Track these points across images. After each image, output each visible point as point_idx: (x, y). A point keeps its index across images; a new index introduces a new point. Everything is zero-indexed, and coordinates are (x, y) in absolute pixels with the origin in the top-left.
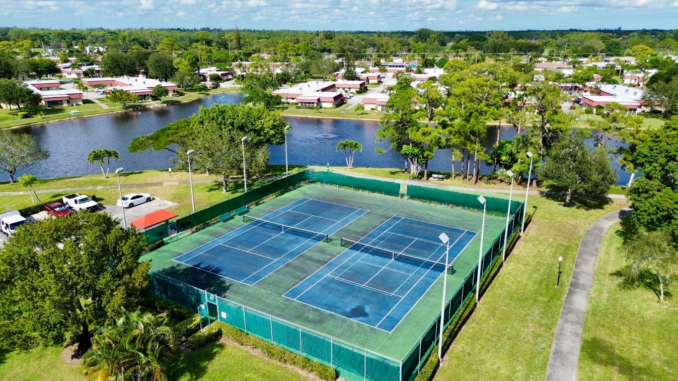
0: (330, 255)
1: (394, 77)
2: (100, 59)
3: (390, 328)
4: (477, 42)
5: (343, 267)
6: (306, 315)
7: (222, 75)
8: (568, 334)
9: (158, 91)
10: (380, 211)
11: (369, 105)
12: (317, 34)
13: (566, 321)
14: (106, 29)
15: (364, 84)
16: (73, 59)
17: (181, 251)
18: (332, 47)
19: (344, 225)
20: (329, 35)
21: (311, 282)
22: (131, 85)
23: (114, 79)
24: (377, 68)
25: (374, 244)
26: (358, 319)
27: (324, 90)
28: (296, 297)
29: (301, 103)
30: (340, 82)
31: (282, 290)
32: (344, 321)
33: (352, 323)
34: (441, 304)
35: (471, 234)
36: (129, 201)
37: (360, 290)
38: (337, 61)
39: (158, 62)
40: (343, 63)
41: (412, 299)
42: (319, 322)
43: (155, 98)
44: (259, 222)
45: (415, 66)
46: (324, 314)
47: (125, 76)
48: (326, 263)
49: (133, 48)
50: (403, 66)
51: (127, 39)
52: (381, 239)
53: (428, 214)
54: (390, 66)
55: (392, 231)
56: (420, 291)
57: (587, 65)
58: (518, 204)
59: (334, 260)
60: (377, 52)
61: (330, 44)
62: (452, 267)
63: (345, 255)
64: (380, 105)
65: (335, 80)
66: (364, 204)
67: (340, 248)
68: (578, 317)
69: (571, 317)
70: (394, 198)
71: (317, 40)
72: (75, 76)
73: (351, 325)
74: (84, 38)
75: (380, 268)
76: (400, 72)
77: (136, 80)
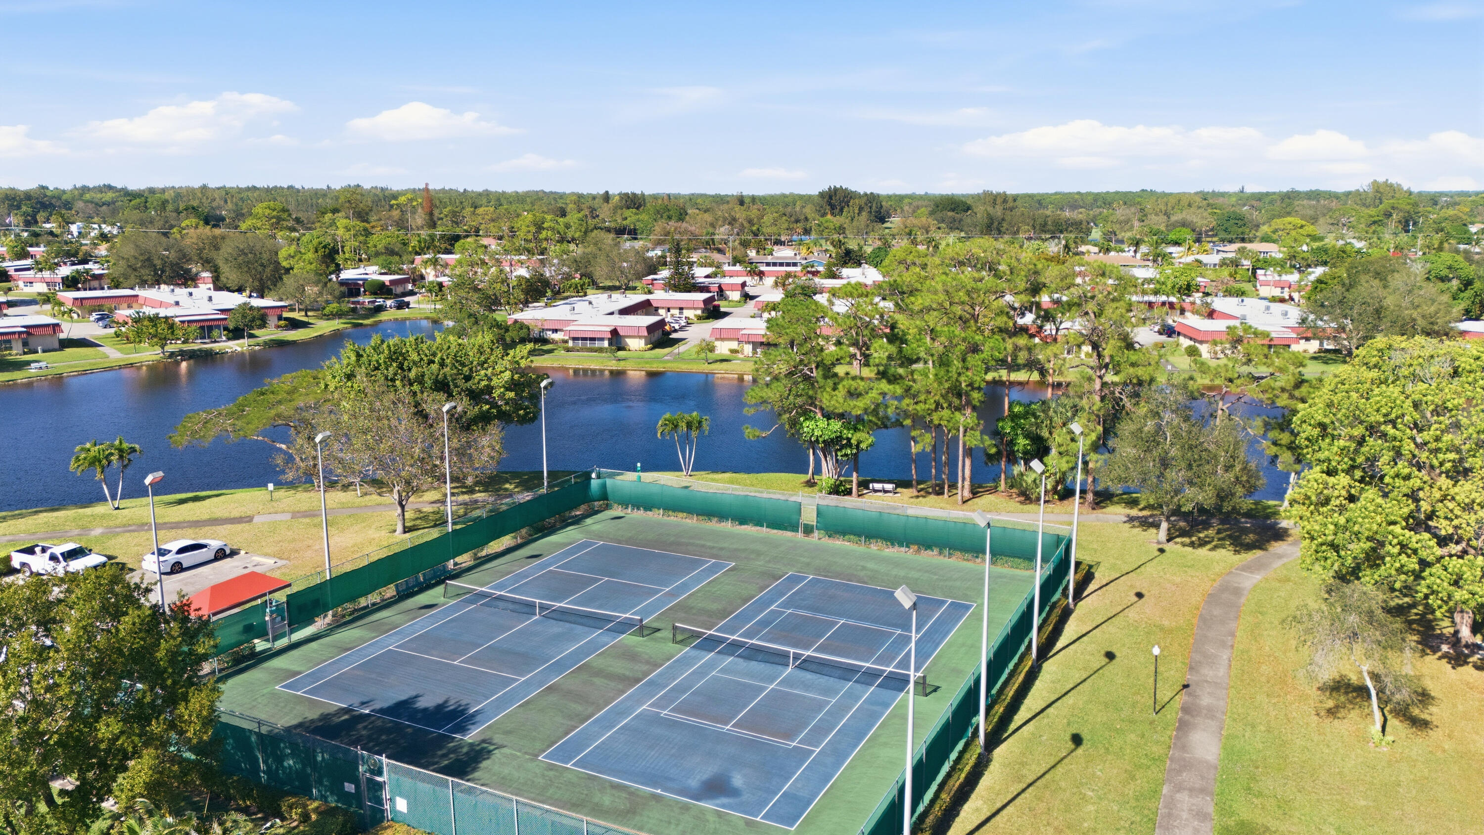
0: (648, 662)
1: (776, 284)
2: (102, 250)
3: (791, 821)
4: (950, 214)
5: (680, 689)
6: (596, 800)
7: (392, 282)
8: (1185, 815)
9: (244, 317)
10: (760, 564)
11: (726, 343)
12: (607, 197)
13: (1179, 788)
14: (119, 186)
15: (712, 299)
16: (39, 251)
17: (296, 668)
18: (639, 225)
19: (679, 596)
20: (633, 202)
21: (606, 723)
22: (177, 303)
23: (137, 291)
24: (738, 268)
25: (749, 634)
26: (718, 801)
27: (624, 312)
28: (571, 759)
29: (574, 339)
30: (659, 296)
31: (538, 745)
32: (686, 808)
33: (702, 811)
34: (905, 760)
35: (958, 609)
36: (171, 558)
37: (721, 737)
38: (651, 254)
39: (243, 252)
40: (664, 257)
41: (837, 754)
42: (628, 812)
43: (236, 334)
44: (484, 595)
45: (820, 264)
46: (638, 796)
47: (163, 286)
48: (638, 680)
49: (183, 225)
50: (795, 264)
51: (170, 207)
52: (764, 623)
53: (864, 568)
54: (768, 264)
55: (785, 605)
56: (854, 734)
57: (1182, 260)
58: (1058, 540)
59: (660, 675)
60: (738, 234)
61: (634, 218)
62: (924, 677)
63: (685, 662)
64: (749, 342)
65: (650, 292)
66: (722, 549)
67: (671, 647)
68: (1203, 778)
69: (1189, 778)
70: (789, 534)
71: (605, 212)
72: (42, 288)
73: (701, 816)
74: (68, 205)
75: (762, 689)
76: (788, 275)
77: (191, 294)
